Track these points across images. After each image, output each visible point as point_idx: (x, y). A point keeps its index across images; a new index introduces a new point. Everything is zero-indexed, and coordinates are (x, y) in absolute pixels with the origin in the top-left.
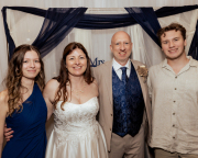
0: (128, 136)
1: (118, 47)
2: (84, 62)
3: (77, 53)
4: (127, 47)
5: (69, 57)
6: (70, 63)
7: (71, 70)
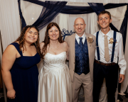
0: (83, 74)
1: (77, 27)
2: (57, 33)
3: (54, 28)
4: (82, 26)
5: (50, 30)
6: (50, 33)
7: (51, 37)
